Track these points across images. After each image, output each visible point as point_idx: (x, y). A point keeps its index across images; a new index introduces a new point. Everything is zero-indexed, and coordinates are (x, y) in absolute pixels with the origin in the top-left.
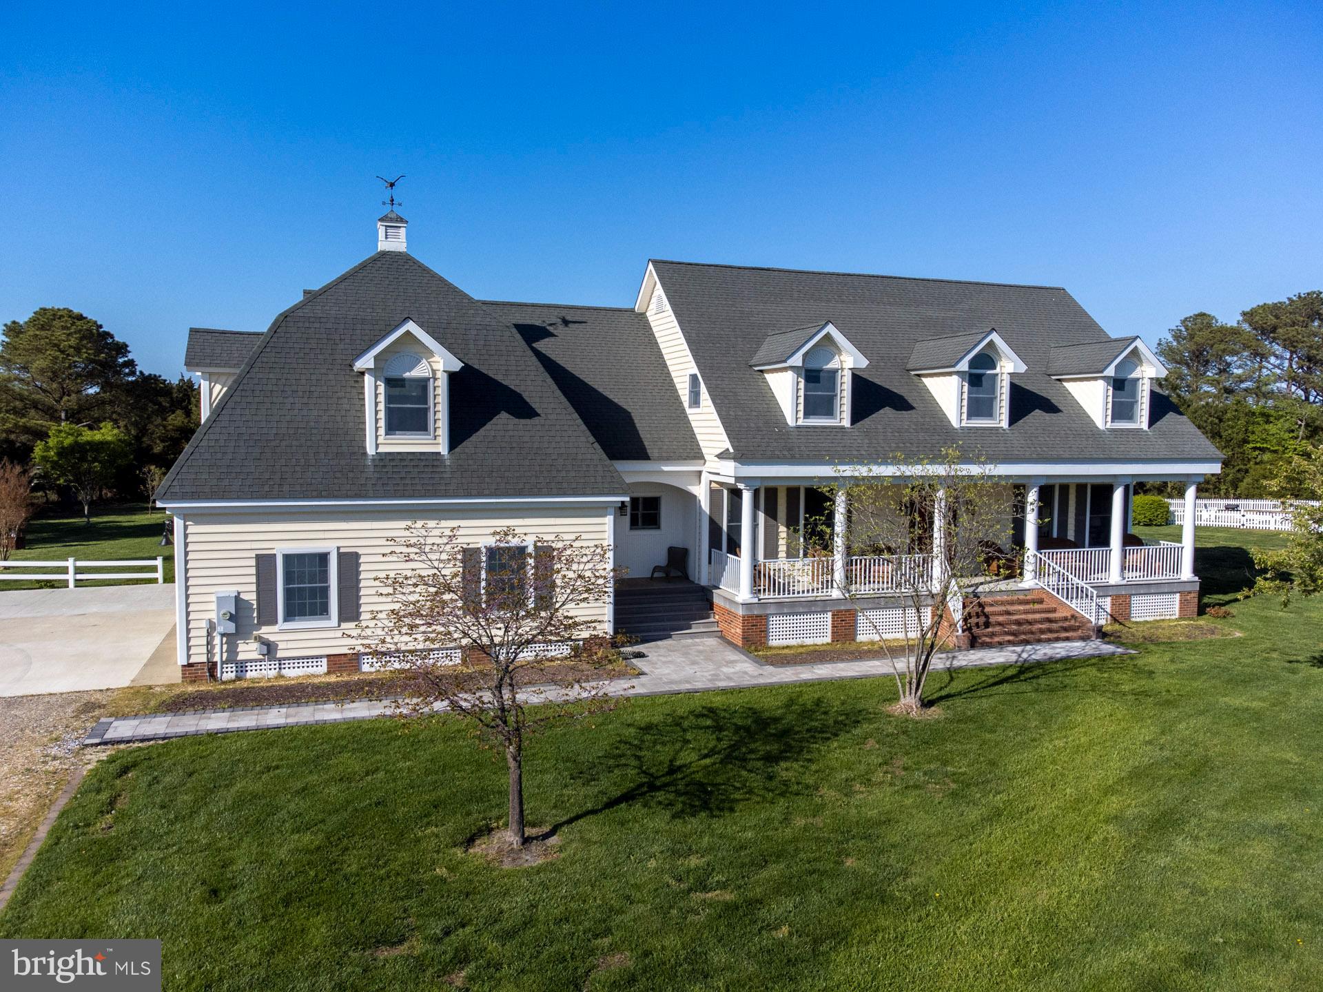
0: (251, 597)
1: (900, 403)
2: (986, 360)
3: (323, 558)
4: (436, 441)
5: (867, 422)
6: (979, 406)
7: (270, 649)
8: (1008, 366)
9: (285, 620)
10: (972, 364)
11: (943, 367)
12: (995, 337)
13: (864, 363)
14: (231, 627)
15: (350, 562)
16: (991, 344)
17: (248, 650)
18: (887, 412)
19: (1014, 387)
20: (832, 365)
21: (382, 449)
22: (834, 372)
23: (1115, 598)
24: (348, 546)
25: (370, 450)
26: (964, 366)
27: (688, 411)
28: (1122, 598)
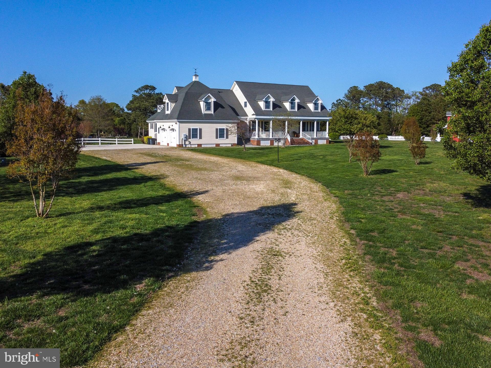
0: (188, 135)
1: (280, 107)
2: (293, 100)
3: (197, 129)
4: (212, 112)
5: (275, 110)
6: (293, 107)
7: (190, 143)
8: (297, 101)
9: (192, 138)
10: (291, 100)
11: (287, 101)
12: (295, 96)
13: (274, 100)
14: (185, 139)
15: (201, 130)
16: (294, 97)
17: (187, 143)
18: (278, 108)
19: (298, 104)
20: (269, 100)
21: (205, 113)
22: (270, 101)
23: (315, 140)
24: (201, 127)
25: (203, 113)
26: (290, 101)
27: (244, 108)
28: (316, 140)
